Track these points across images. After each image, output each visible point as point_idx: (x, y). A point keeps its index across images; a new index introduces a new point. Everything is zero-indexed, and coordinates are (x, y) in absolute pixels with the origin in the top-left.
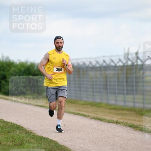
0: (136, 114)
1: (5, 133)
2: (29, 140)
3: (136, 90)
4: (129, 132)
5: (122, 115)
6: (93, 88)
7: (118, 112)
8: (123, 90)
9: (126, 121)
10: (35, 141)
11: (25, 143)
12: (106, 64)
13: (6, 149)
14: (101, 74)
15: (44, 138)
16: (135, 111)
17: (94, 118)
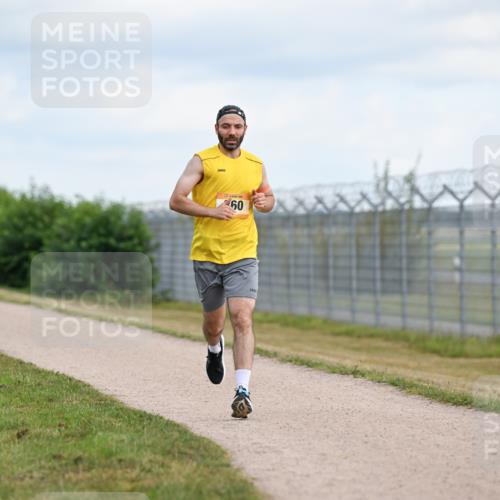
0: (410, 347)
1: (38, 402)
2: (106, 422)
3: (409, 282)
4: (388, 400)
5: (369, 350)
6: (288, 276)
7: (357, 344)
8: (374, 280)
9: (380, 369)
10: (124, 426)
11: (96, 432)
12: (326, 207)
13: (41, 447)
14: (310, 236)
15: (150, 417)
16: (406, 339)
17: (290, 361)
